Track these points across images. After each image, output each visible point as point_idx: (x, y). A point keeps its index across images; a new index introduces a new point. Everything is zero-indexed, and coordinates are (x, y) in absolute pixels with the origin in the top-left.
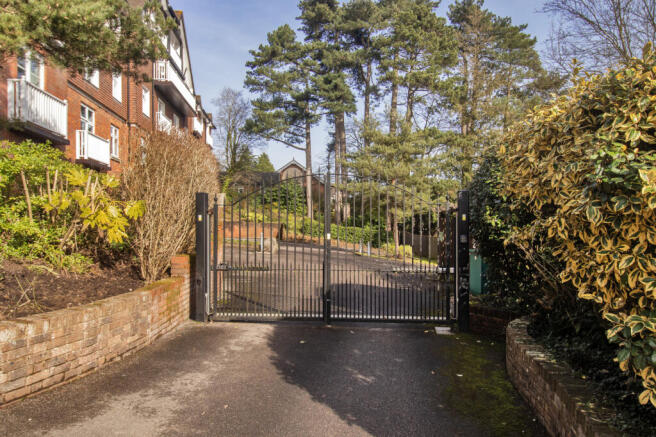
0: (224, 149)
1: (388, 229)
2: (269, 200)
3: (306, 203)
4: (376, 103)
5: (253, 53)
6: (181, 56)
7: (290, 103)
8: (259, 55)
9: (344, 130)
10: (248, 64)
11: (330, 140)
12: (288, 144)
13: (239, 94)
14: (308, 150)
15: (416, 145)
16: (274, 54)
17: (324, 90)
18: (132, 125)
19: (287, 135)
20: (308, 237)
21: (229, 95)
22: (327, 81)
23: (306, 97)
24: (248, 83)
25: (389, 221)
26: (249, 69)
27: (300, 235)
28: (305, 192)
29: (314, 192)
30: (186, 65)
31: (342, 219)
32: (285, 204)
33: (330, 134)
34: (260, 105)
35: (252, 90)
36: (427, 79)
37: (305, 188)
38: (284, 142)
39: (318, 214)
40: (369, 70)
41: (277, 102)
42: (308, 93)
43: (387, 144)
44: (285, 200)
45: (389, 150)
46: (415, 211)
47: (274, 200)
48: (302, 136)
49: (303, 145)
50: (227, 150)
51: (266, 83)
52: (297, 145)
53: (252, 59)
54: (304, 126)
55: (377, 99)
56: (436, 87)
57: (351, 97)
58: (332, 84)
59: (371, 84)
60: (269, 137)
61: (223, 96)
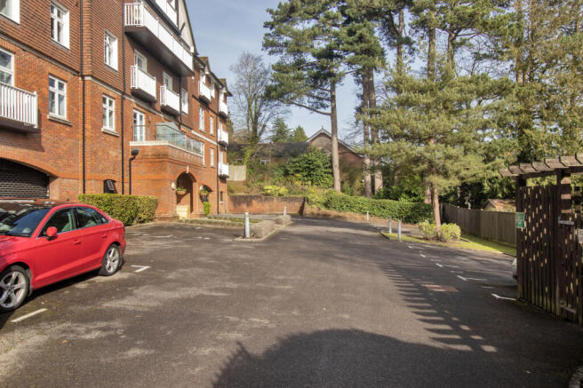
0: (245, 119)
1: (427, 201)
2: (291, 171)
3: (332, 173)
4: (410, 58)
5: (271, 12)
6: (177, 9)
7: (312, 64)
8: (276, 14)
9: (374, 92)
10: (267, 25)
11: (359, 102)
12: (313, 109)
13: (259, 59)
14: (333, 115)
15: (461, 91)
16: (292, 9)
17: (348, 43)
18: (87, 78)
19: (311, 100)
20: (333, 213)
21: (247, 60)
22: (351, 33)
23: (328, 54)
24: (267, 45)
25: (428, 192)
26: (268, 31)
27: (324, 210)
28: (331, 161)
29: (341, 161)
30: (183, 19)
31: (373, 191)
32: (309, 175)
33: (358, 96)
34: (280, 68)
35: (271, 53)
36: (472, 16)
37: (331, 157)
38: (308, 108)
39: (346, 185)
40: (401, 20)
41: (299, 64)
42: (330, 49)
43: (422, 91)
44: (309, 171)
45: (425, 99)
46: (462, 179)
47: (297, 171)
48: (328, 100)
49: (329, 110)
50: (248, 120)
51: (286, 44)
52: (322, 110)
53: (270, 19)
54: (329, 88)
55: (410, 53)
56: (484, 24)
57: (378, 50)
58: (357, 35)
59: (404, 35)
60: (290, 102)
61: (241, 61)
